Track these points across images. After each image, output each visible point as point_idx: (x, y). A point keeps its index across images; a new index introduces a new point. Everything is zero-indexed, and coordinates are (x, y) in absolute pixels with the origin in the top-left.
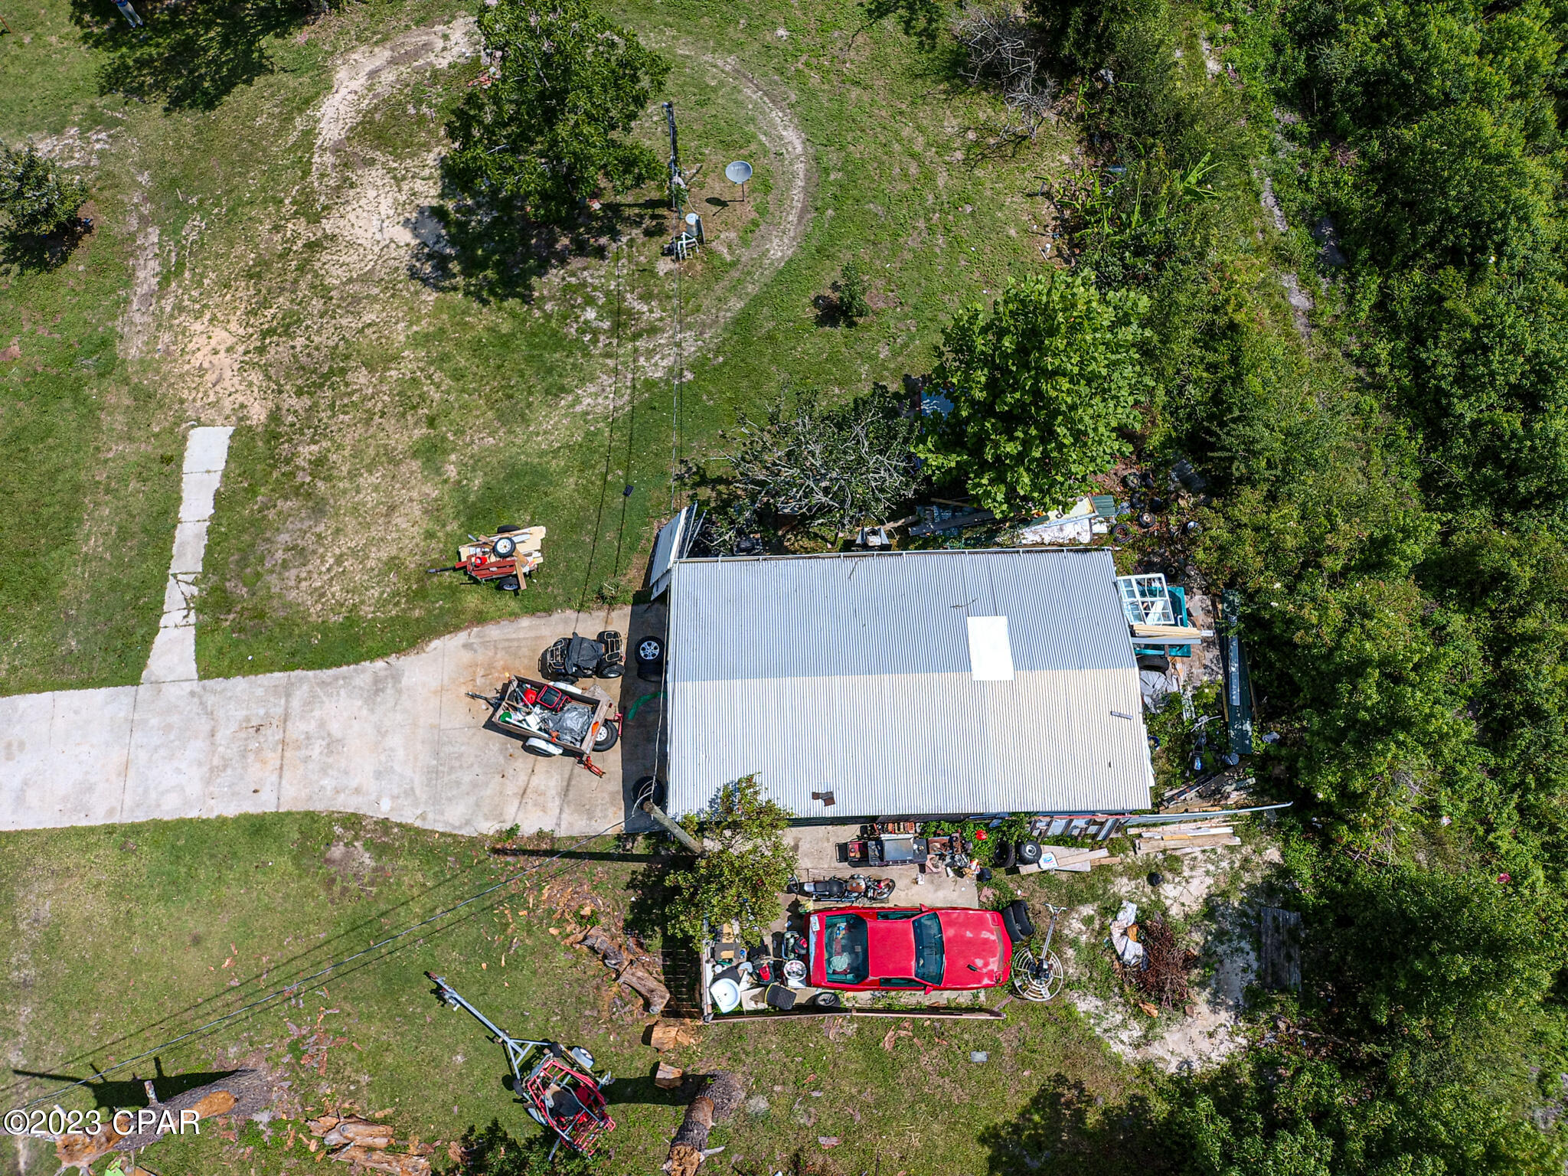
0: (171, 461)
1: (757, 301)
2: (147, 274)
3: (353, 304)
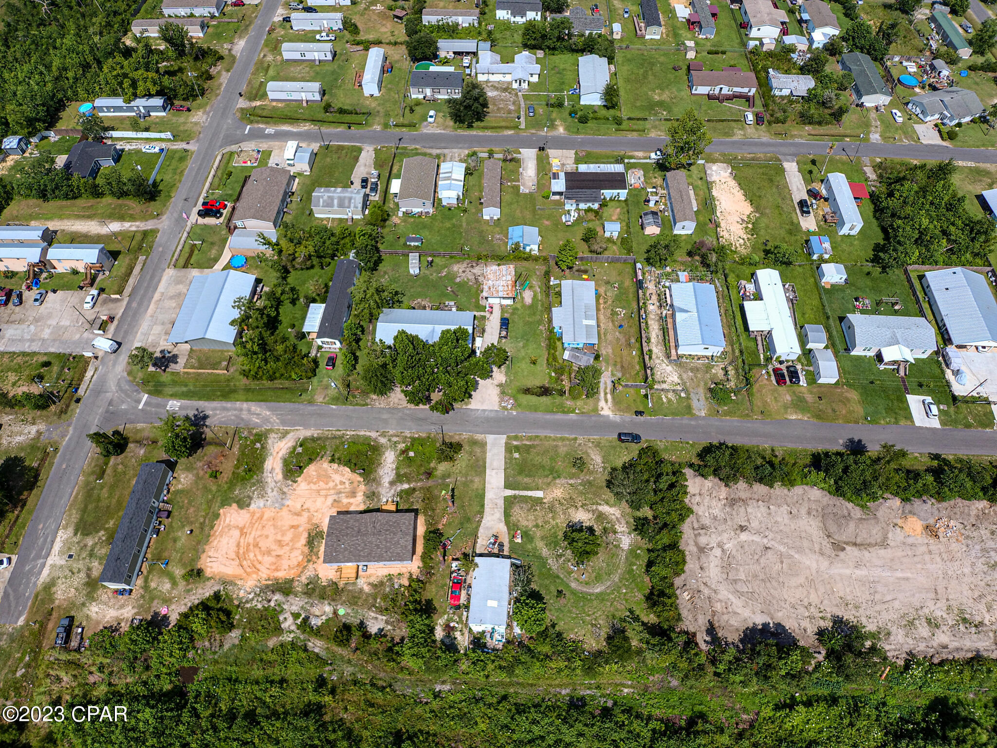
0: (538, 489)
1: (562, 580)
2: (572, 482)
3: (564, 513)
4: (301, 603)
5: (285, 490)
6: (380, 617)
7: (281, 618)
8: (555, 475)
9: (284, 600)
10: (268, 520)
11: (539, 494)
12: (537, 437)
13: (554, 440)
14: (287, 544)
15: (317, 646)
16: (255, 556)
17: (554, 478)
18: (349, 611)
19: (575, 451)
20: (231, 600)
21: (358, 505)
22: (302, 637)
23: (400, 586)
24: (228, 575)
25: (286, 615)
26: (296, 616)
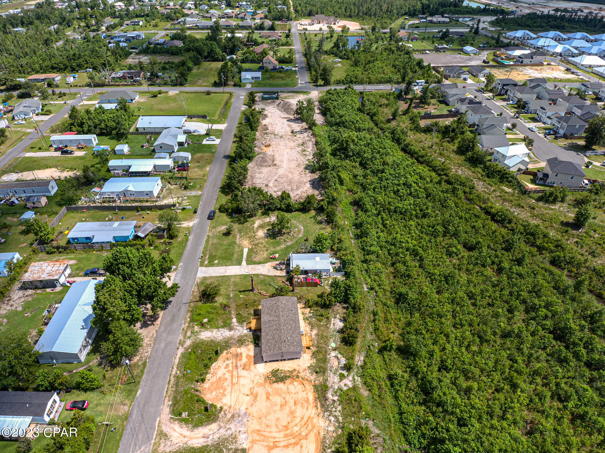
0: (242, 251)
1: (298, 240)
2: (238, 237)
3: (259, 240)
4: (332, 375)
5: (229, 416)
6: (332, 322)
7: (345, 388)
8: (233, 244)
9: (331, 390)
10: (260, 424)
11: (246, 251)
14: (284, 398)
15: (359, 359)
16: (296, 425)
17: (235, 244)
18: (332, 340)
19: (218, 236)
20: (339, 437)
21: (249, 350)
22: (356, 371)
23: (310, 313)
24: (317, 448)
25: (343, 385)
26: (342, 376)
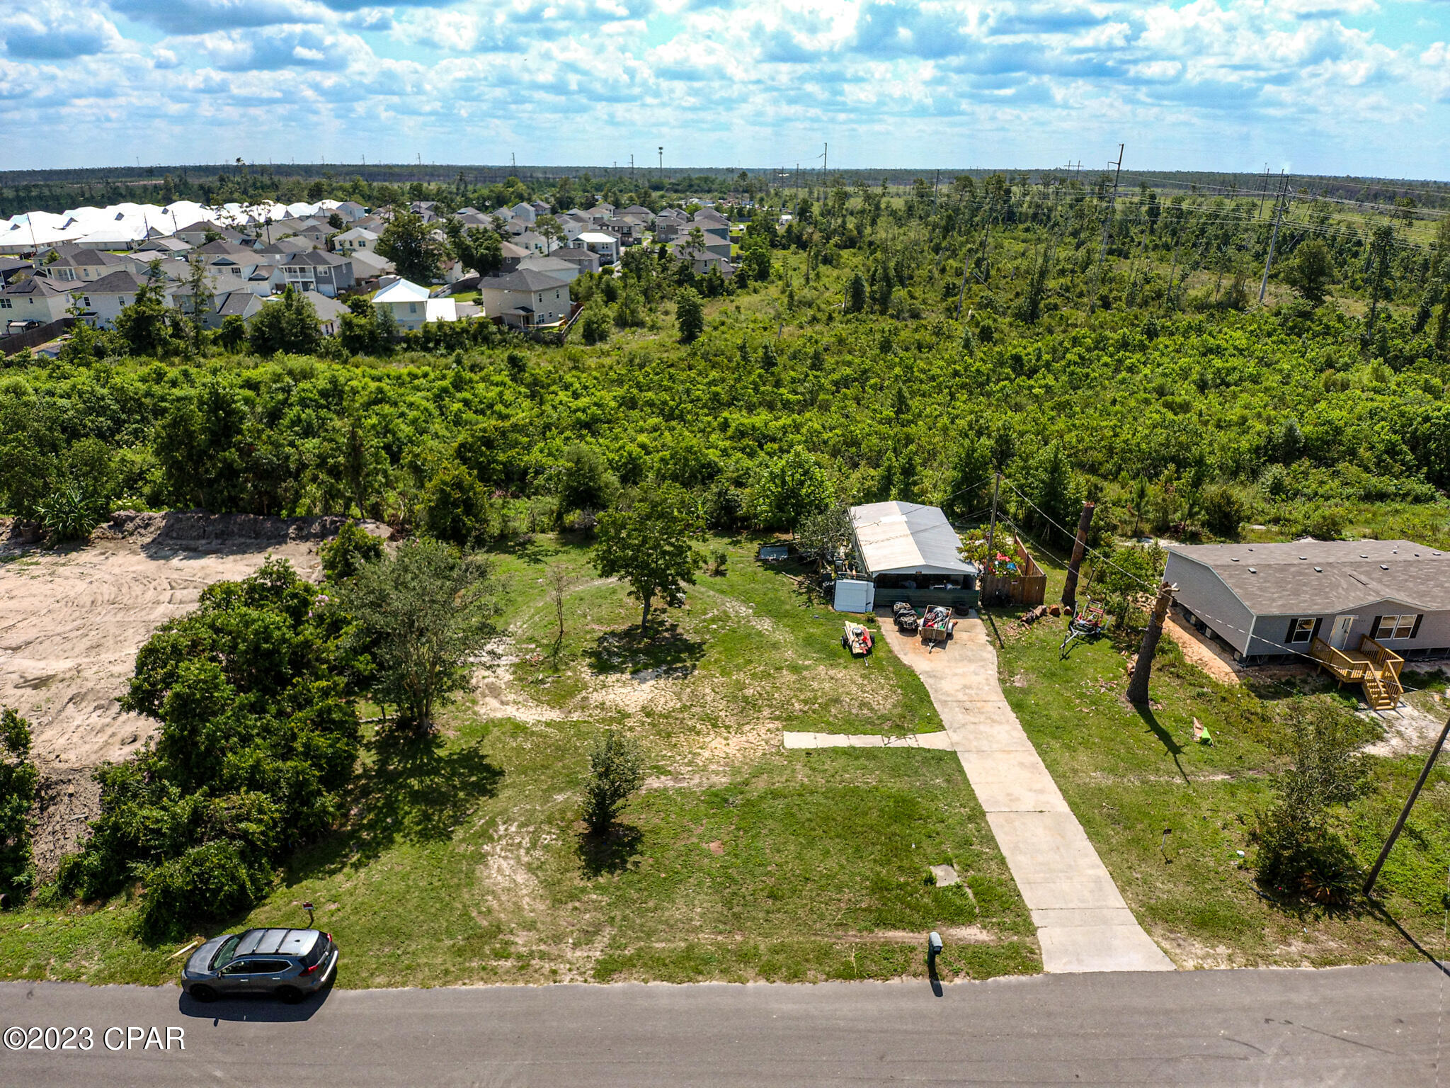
0: (810, 753)
8: (739, 800)
12: (847, 974)
13: (745, 957)
17: (739, 788)
19: (622, 900)
